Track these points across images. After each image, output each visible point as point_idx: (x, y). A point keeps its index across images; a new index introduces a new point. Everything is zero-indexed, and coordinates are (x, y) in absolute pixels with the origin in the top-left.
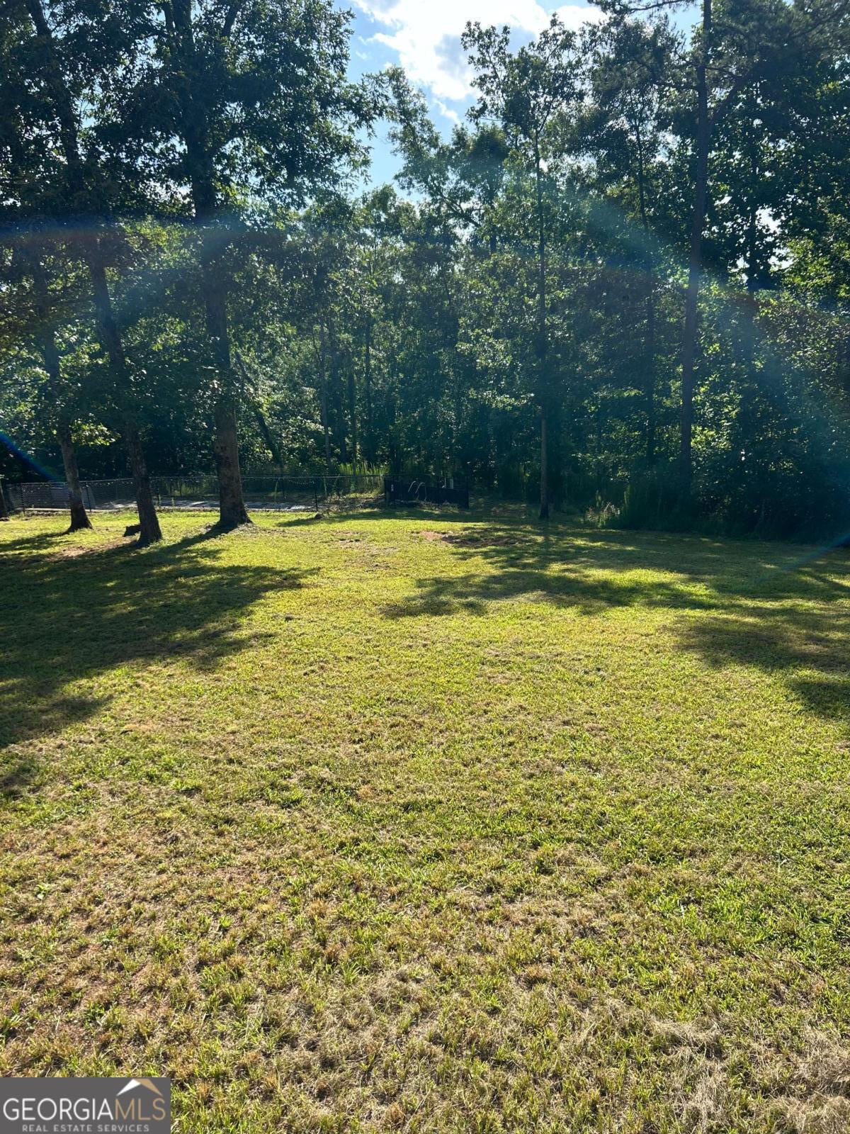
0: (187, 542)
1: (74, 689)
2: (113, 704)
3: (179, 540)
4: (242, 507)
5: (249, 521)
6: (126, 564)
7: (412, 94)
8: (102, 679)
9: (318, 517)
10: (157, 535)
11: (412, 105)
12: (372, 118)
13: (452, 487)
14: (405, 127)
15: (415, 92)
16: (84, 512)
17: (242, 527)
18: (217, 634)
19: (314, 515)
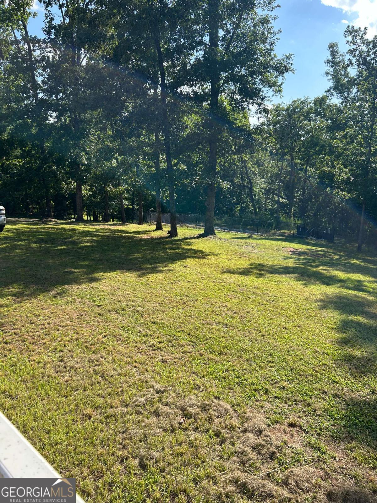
0: (186, 238)
1: (97, 275)
2: (103, 281)
3: (183, 237)
4: (213, 228)
5: (215, 234)
6: (156, 243)
7: (339, 55)
8: (109, 274)
9: (250, 237)
10: (176, 234)
11: (338, 60)
12: (283, 73)
13: (329, 233)
14: (334, 70)
15: (341, 53)
16: (161, 224)
17: (211, 236)
18: (156, 267)
19: (248, 235)
